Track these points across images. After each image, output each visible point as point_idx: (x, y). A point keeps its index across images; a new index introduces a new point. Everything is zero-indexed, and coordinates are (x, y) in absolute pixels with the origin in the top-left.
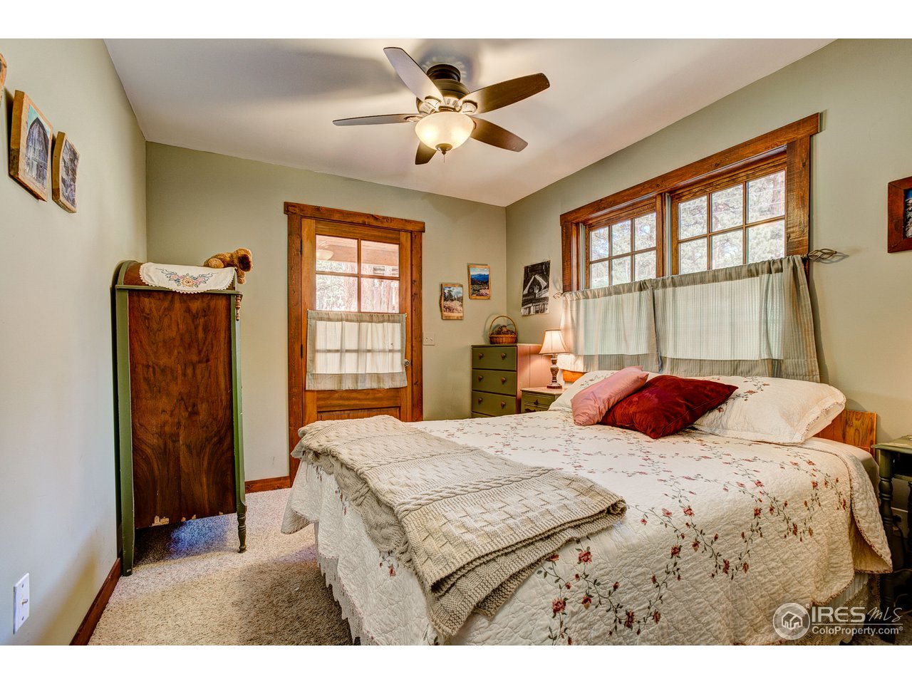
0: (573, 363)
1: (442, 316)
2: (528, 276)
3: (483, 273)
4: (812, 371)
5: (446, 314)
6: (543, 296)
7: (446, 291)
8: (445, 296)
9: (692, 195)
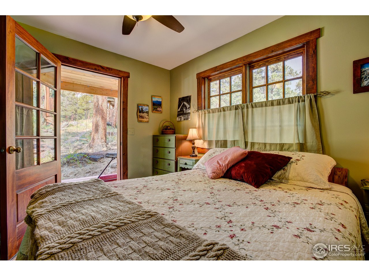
0: (202, 144)
1: (138, 121)
2: (180, 103)
3: (159, 100)
4: (319, 149)
5: (140, 119)
6: (188, 112)
7: (140, 108)
8: (139, 110)
9: (259, 66)
